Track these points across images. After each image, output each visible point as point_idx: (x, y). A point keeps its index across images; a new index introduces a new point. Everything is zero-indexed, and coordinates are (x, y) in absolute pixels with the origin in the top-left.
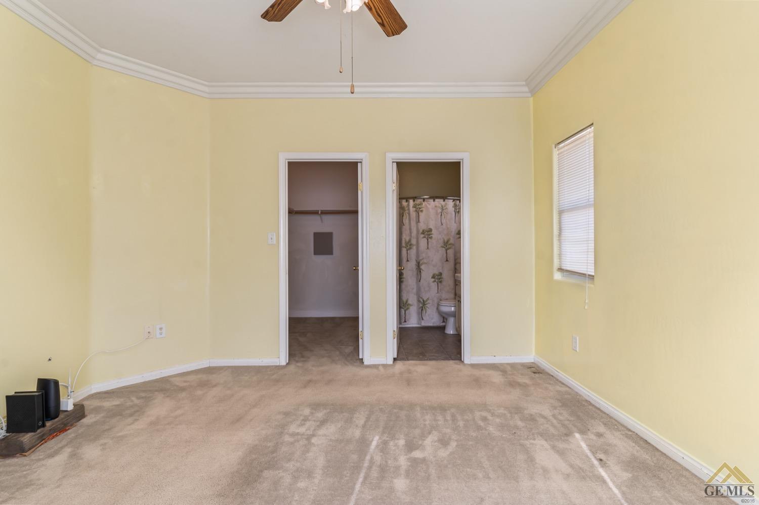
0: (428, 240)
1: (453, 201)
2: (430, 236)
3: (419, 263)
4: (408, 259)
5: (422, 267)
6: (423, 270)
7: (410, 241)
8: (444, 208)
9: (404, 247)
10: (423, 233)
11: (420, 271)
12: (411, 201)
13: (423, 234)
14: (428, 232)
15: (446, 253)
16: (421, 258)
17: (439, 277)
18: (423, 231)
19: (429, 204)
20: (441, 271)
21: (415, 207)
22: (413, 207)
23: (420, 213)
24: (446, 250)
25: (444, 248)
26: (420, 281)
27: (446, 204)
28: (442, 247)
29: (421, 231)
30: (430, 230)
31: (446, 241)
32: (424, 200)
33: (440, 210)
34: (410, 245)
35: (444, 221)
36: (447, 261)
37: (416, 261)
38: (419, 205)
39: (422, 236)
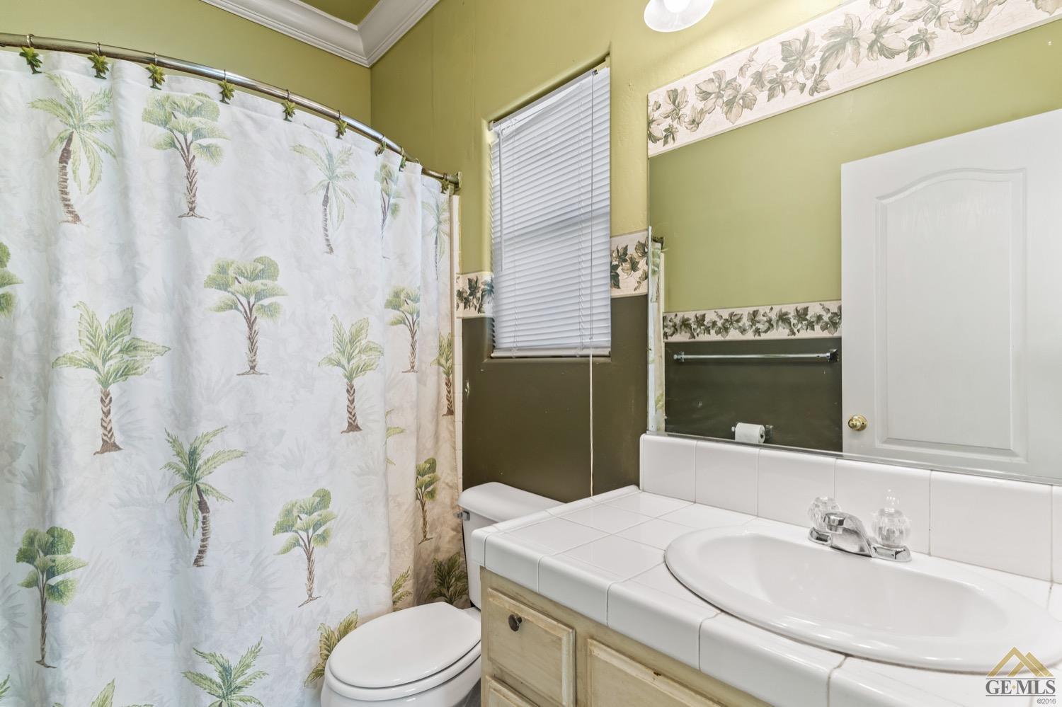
0: (251, 324)
1: (379, 152)
2: (266, 302)
3: (193, 456)
4: (108, 431)
5: (213, 479)
6: (220, 497)
7: (125, 322)
8: (339, 171)
9: (72, 361)
10: (221, 280)
11: (203, 506)
12: (134, 75)
13: (224, 286)
14: (254, 277)
15: (351, 390)
16: (204, 427)
17: (315, 516)
18: (223, 270)
19: (260, 126)
20: (324, 484)
21: (165, 123)
22: (148, 116)
23: (201, 163)
24: (350, 378)
25: (339, 364)
26: (197, 562)
27: (349, 153)
28: (330, 361)
29: (207, 269)
30: (266, 270)
31: (347, 337)
32: (225, 95)
33: (318, 175)
34: (131, 348)
35: (337, 236)
36: (353, 427)
37: (174, 442)
38: (190, 113)
39: (217, 296)
